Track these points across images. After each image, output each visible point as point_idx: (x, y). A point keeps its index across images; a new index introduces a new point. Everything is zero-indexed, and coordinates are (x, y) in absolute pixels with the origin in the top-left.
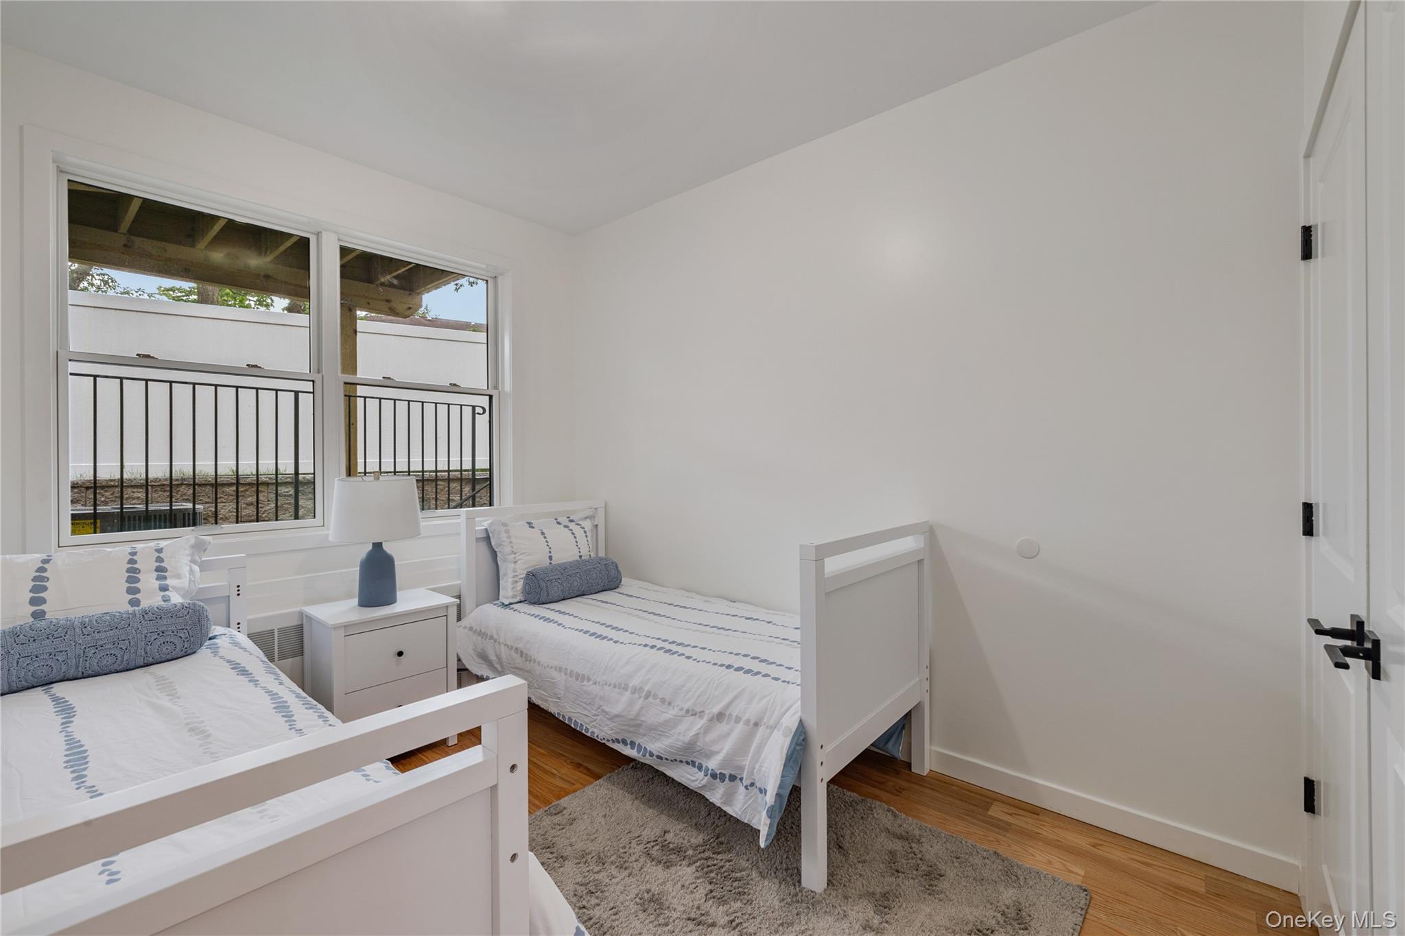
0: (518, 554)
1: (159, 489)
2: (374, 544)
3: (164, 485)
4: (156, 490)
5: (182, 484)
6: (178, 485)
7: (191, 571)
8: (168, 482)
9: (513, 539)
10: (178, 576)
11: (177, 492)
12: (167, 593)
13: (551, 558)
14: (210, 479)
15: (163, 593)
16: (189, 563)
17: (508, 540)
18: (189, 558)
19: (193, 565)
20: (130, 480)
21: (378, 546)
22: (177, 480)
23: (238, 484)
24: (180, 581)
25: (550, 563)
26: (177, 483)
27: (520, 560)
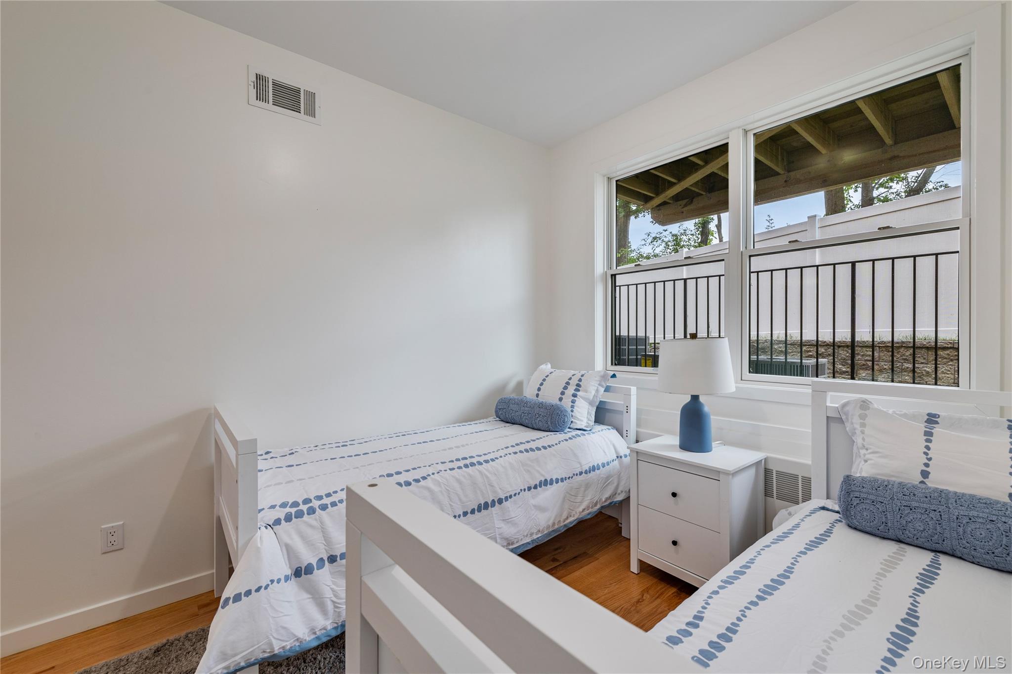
0: (869, 451)
1: (884, 349)
2: (692, 396)
3: (888, 346)
4: (882, 350)
5: (902, 346)
6: (899, 348)
7: (597, 391)
8: (890, 345)
9: (867, 430)
10: (586, 391)
11: (898, 353)
12: (575, 398)
13: (925, 474)
14: (925, 343)
15: (573, 398)
16: (597, 385)
17: (860, 429)
18: (598, 382)
19: (599, 386)
20: (864, 342)
21: (695, 398)
22: (898, 343)
23: (914, 347)
24: (587, 394)
25: (922, 482)
26: (898, 345)
27: (871, 459)
